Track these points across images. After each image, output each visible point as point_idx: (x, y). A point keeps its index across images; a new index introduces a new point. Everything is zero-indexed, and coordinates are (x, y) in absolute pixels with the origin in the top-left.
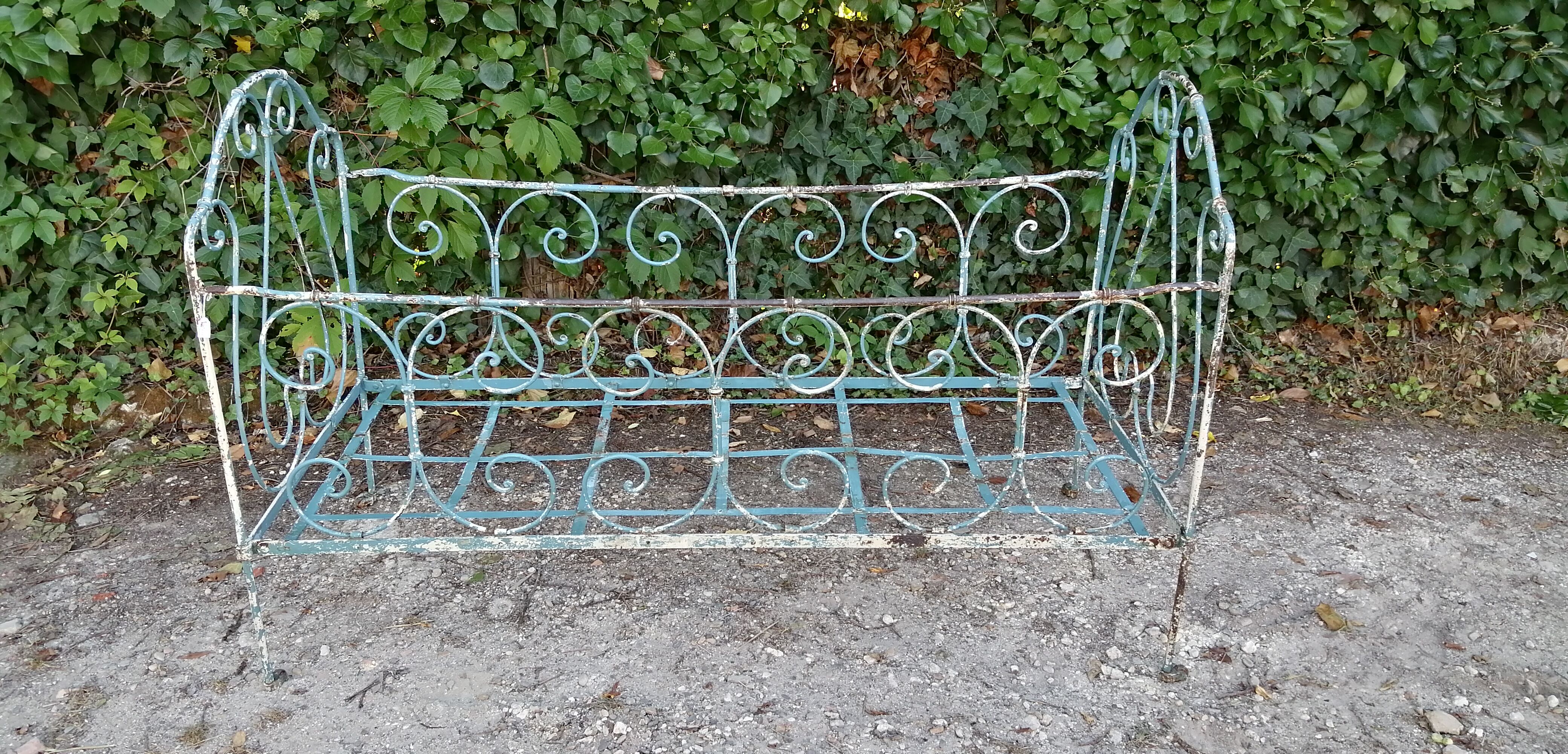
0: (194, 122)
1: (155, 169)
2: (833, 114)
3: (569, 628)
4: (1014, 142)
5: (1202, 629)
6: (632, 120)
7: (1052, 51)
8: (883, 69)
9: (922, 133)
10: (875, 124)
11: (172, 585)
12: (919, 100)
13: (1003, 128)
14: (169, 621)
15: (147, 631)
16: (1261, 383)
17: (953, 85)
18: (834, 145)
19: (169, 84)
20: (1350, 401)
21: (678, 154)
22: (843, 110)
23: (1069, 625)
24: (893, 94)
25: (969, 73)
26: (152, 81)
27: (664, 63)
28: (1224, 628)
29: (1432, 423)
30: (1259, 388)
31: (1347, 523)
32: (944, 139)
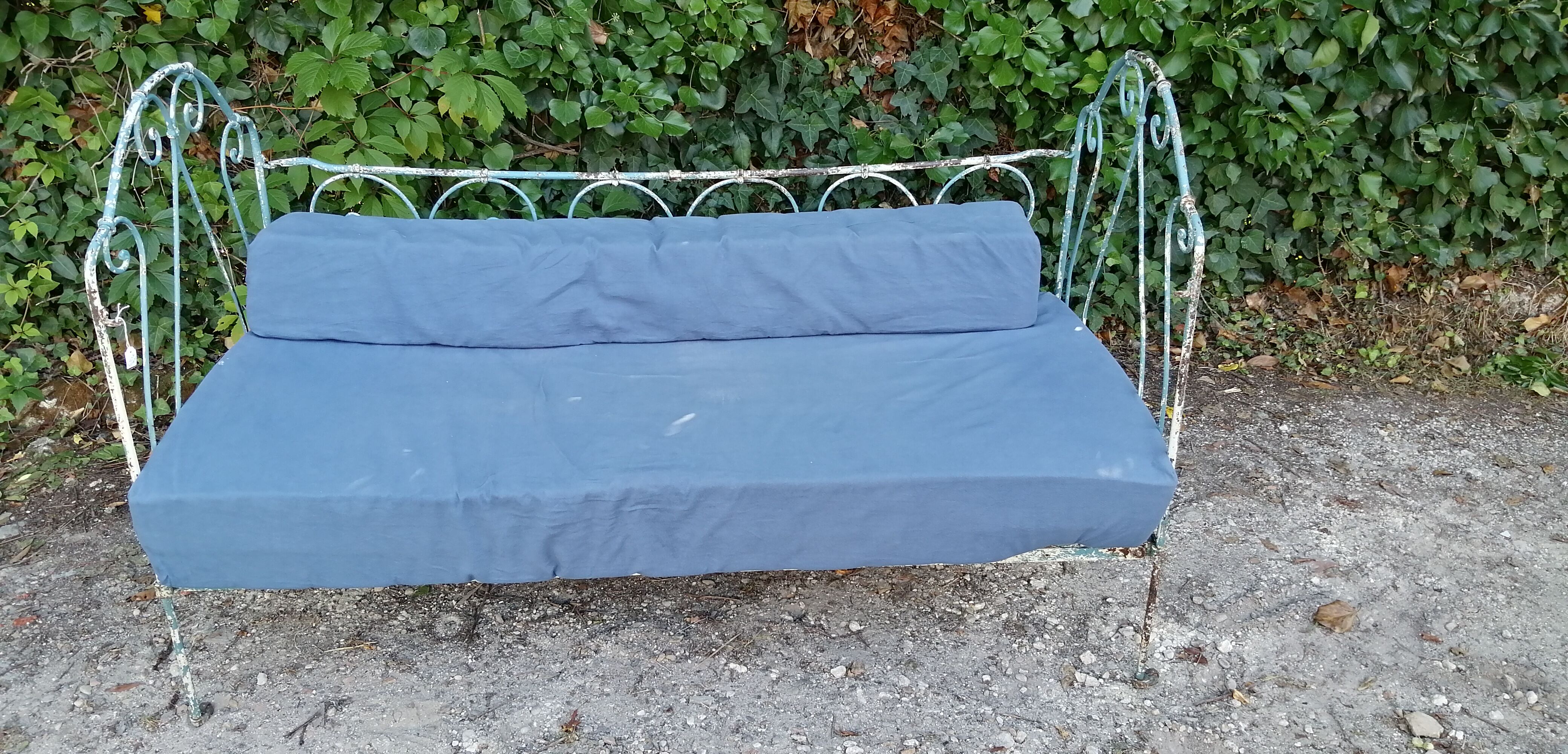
0: (103, 98)
1: (64, 150)
2: (788, 75)
3: (521, 647)
4: (976, 104)
5: (1176, 626)
6: (576, 88)
7: (1015, 9)
8: (838, 28)
9: (880, 95)
10: (832, 87)
11: (98, 606)
12: (877, 60)
13: (964, 89)
14: (95, 648)
15: (72, 660)
16: (1228, 350)
17: (912, 43)
18: (789, 109)
19: (73, 60)
20: (1319, 368)
21: (624, 123)
22: (798, 71)
23: (1041, 626)
24: (850, 54)
25: (928, 30)
26: (54, 57)
27: (607, 26)
28: (1199, 625)
29: (1401, 390)
30: (1227, 356)
31: (1320, 504)
32: (904, 102)
